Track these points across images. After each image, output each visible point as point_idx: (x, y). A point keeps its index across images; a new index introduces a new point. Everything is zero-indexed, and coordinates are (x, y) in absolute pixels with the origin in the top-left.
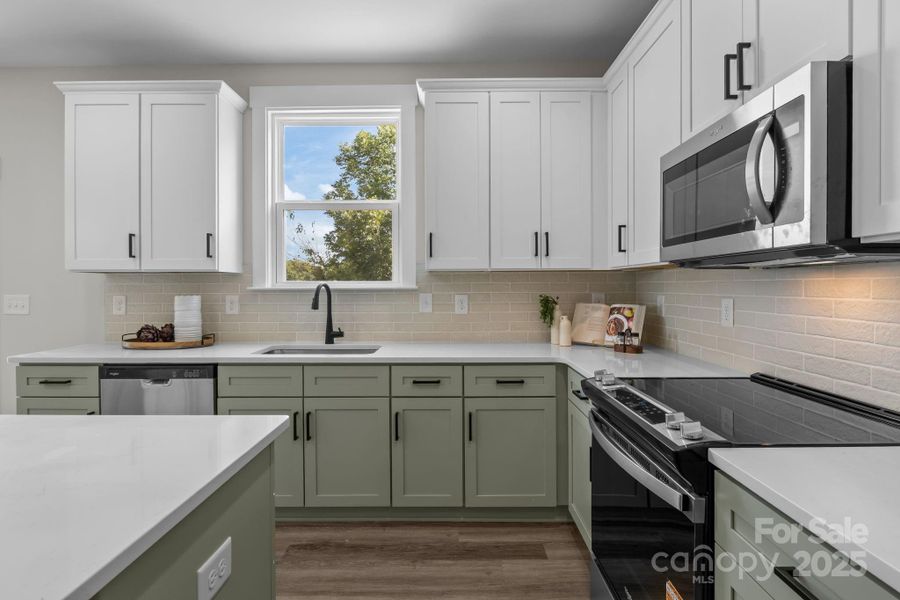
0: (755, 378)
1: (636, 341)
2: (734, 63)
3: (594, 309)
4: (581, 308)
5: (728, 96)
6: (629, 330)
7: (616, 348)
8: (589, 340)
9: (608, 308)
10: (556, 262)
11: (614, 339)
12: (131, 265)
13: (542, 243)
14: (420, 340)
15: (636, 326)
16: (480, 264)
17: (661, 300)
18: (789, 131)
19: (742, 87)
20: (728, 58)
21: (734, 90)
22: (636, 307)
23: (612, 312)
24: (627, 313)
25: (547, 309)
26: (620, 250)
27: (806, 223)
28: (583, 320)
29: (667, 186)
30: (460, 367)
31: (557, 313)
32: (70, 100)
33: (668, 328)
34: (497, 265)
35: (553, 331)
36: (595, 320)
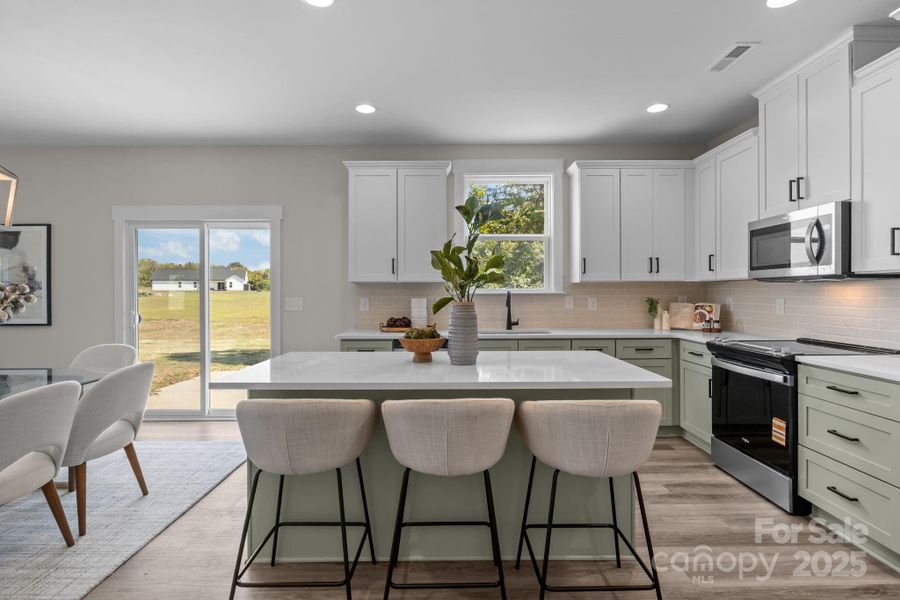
0: (799, 341)
1: (716, 326)
2: (794, 185)
3: (685, 307)
4: (674, 306)
5: (791, 200)
6: (711, 319)
7: (704, 330)
8: (682, 327)
9: (693, 306)
10: (664, 276)
11: (700, 325)
12: (391, 278)
13: (654, 264)
14: (564, 327)
15: (715, 316)
16: (614, 277)
17: (730, 301)
18: (825, 227)
19: (799, 198)
20: (791, 182)
21: (794, 197)
22: (713, 305)
23: (696, 308)
24: (708, 309)
25: (652, 306)
26: (710, 270)
27: (833, 266)
28: (677, 314)
29: (754, 238)
30: (613, 342)
31: (659, 309)
32: (352, 173)
33: (735, 318)
34: (625, 278)
35: (657, 322)
36: (684, 314)
